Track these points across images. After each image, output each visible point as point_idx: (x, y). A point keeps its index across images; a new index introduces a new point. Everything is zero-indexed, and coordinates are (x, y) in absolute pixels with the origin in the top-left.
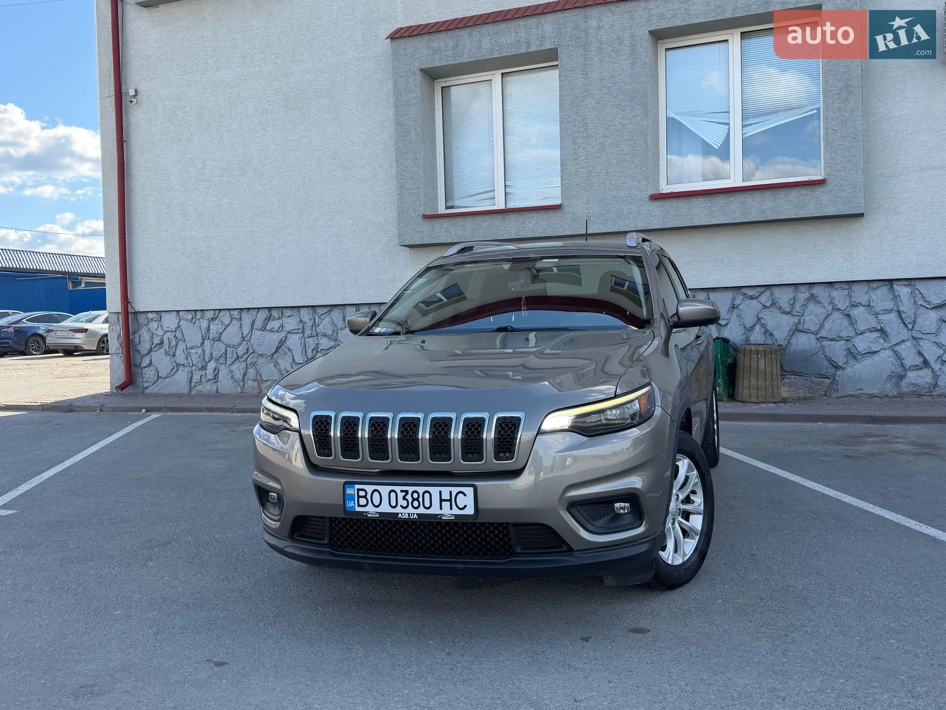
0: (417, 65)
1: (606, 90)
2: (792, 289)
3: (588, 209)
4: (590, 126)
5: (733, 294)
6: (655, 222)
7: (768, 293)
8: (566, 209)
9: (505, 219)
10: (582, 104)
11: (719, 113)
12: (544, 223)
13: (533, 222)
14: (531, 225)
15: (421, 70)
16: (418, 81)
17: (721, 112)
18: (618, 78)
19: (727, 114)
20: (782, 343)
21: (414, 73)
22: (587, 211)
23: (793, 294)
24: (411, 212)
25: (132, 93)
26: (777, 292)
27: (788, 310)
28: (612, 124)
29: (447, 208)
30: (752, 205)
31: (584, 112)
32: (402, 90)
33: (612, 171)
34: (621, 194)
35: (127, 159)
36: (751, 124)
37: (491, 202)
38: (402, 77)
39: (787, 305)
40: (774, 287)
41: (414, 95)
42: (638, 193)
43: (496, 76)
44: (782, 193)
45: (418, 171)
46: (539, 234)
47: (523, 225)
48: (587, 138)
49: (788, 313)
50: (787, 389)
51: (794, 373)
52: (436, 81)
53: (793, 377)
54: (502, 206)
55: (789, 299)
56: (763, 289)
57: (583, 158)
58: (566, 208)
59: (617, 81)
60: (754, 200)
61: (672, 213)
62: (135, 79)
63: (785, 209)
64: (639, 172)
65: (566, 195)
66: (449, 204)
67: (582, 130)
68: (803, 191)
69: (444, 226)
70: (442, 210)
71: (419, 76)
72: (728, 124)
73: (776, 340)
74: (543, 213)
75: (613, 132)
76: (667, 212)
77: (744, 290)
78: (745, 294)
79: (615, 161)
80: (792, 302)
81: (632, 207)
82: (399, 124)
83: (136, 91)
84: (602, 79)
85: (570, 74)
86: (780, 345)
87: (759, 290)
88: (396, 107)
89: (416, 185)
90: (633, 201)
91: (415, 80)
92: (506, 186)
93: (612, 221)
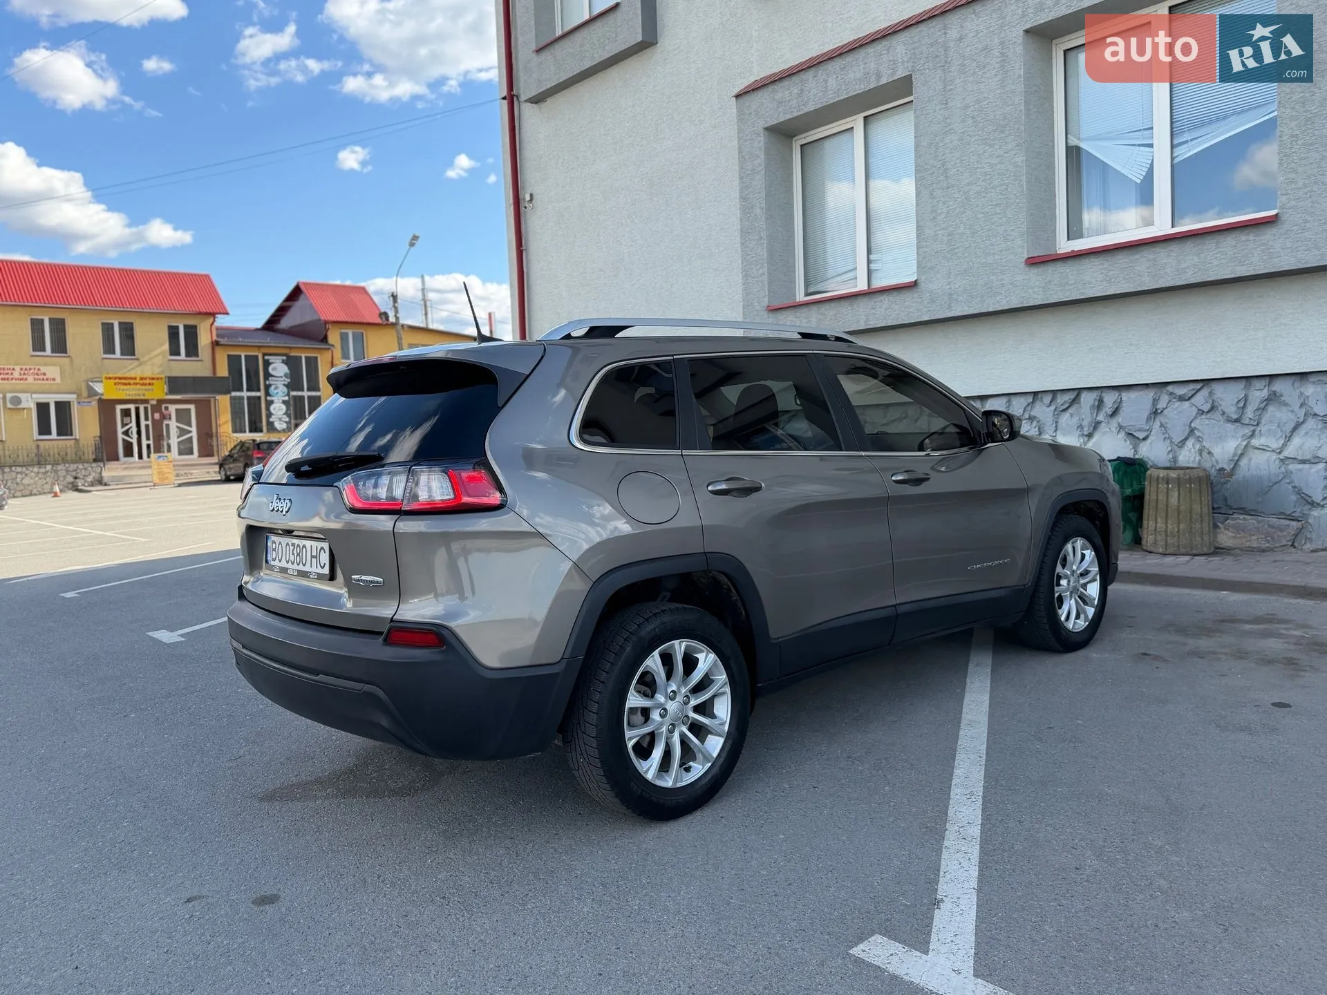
0: (762, 124)
1: (970, 121)
2: (1241, 385)
3: (949, 283)
4: (951, 172)
5: (1155, 394)
6: (1035, 296)
7: (1205, 392)
8: (922, 286)
10: (940, 145)
11: (1140, 130)
12: (897, 307)
15: (766, 129)
16: (762, 143)
17: (1145, 129)
18: (984, 103)
19: (1150, 131)
20: (1226, 467)
21: (758, 135)
22: (948, 287)
23: (1244, 393)
24: (756, 304)
25: (528, 198)
26: (1219, 389)
27: (1235, 416)
28: (979, 166)
29: (807, 294)
30: (1166, 263)
31: (944, 155)
32: (747, 157)
33: (979, 229)
34: (990, 259)
35: (527, 268)
36: (1186, 142)
37: (851, 283)
38: (746, 140)
39: (1234, 409)
40: (1214, 382)
41: (759, 161)
42: (1011, 257)
43: (857, 122)
44: (1210, 243)
45: (763, 253)
46: (891, 321)
48: (948, 188)
49: (1237, 421)
50: (1234, 535)
51: (1244, 511)
52: (794, 139)
53: (1242, 517)
54: (862, 286)
55: (1236, 400)
56: (1198, 386)
57: (942, 216)
58: (923, 284)
59: (983, 106)
60: (1169, 256)
61: (1055, 282)
62: (532, 182)
63: (1216, 266)
64: (1012, 228)
65: (924, 267)
66: (811, 290)
67: (941, 178)
68: (1243, 236)
69: (788, 319)
70: (801, 297)
71: (763, 139)
72: (1151, 146)
73: (1217, 461)
74: (898, 293)
75: (979, 176)
76: (1050, 282)
77: (1170, 388)
78: (1171, 394)
79: (982, 215)
80: (1241, 405)
81: (1004, 277)
82: (744, 199)
83: (531, 195)
84: (966, 107)
85: (926, 106)
86: (1222, 469)
87: (1192, 386)
88: (741, 178)
89: (761, 272)
90: (1006, 268)
91: (760, 142)
92: (869, 262)
93: (979, 298)
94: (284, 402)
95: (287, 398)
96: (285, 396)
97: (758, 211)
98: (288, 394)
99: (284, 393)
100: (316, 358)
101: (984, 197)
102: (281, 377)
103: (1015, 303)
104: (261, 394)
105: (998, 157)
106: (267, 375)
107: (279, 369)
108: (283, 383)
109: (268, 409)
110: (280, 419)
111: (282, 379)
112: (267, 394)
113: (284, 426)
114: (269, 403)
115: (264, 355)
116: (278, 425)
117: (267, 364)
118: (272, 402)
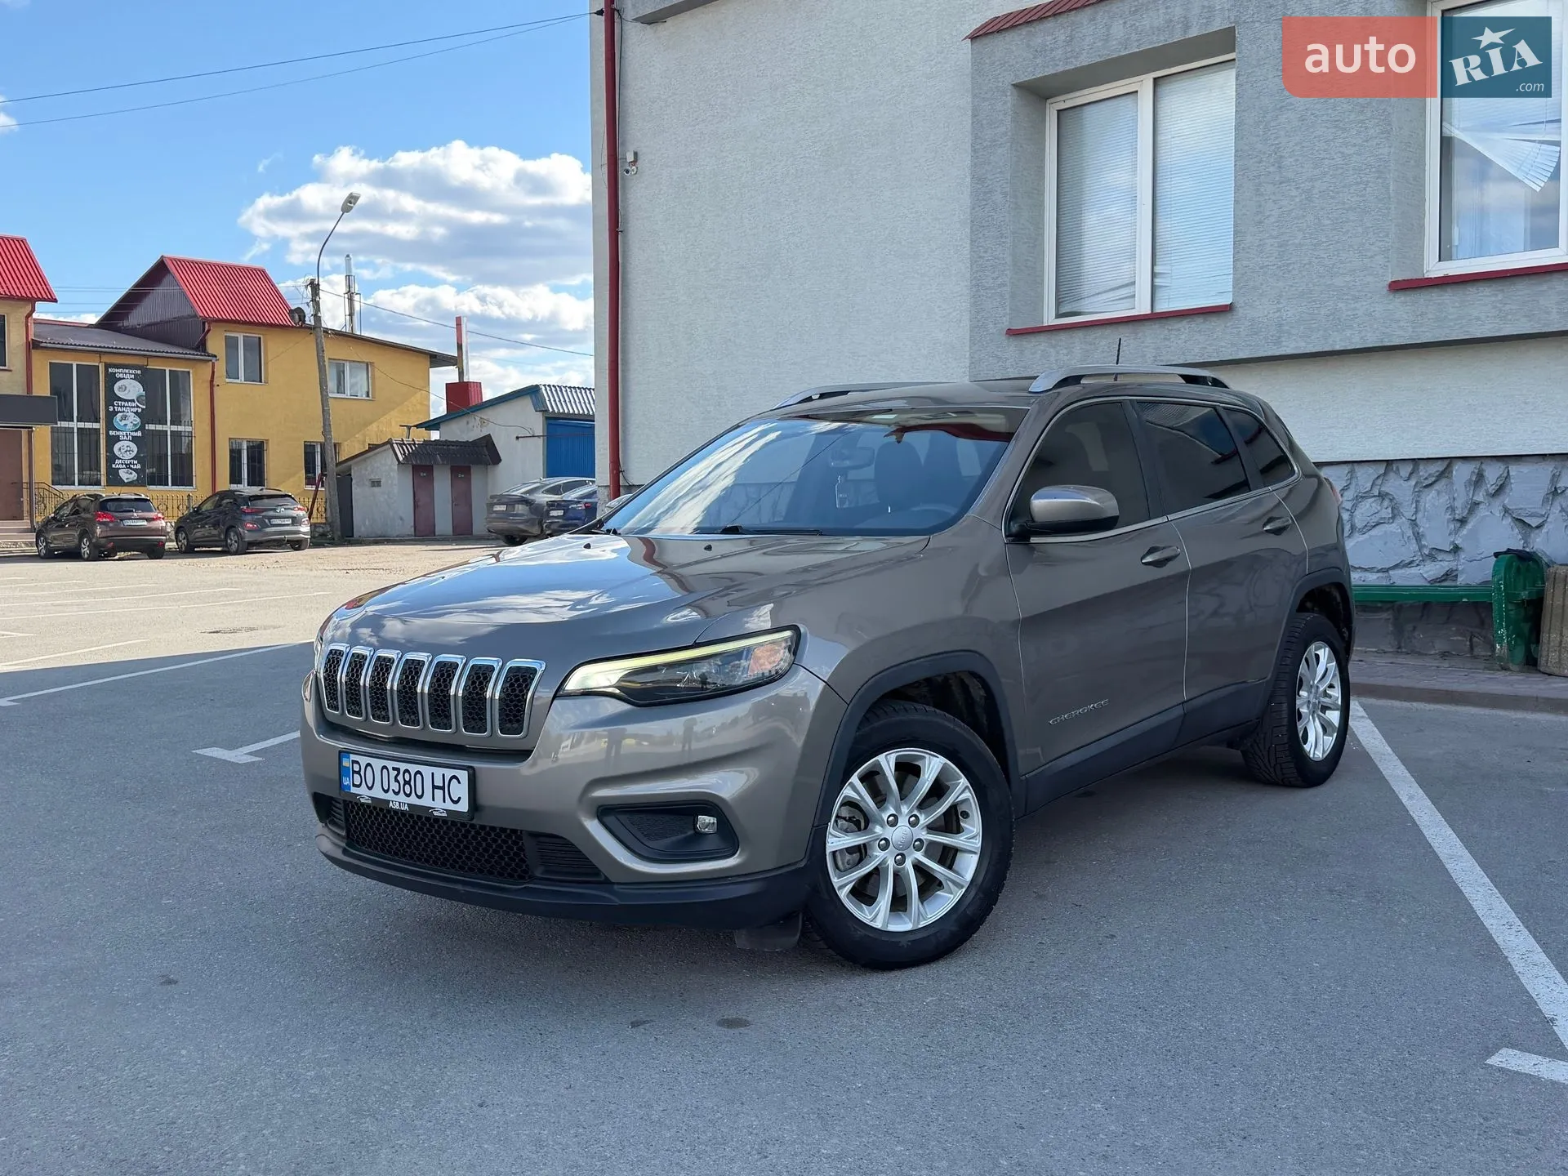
0: (1010, 79)
3: (1279, 310)
4: (1287, 162)
6: (1401, 333)
8: (1240, 312)
9: (1137, 334)
10: (1272, 124)
11: (1541, 122)
12: (1201, 339)
13: (1183, 337)
14: (1179, 342)
15: (1016, 86)
16: (1009, 105)
21: (1004, 93)
22: (1277, 315)
24: (991, 326)
25: (630, 157)
28: (1328, 156)
29: (1058, 316)
31: (1277, 138)
32: (984, 122)
33: (1324, 240)
34: (1339, 281)
35: (623, 257)
37: (1126, 304)
38: (984, 100)
41: (1003, 129)
42: (1370, 279)
43: (1144, 84)
45: (1005, 256)
46: (1192, 357)
47: (1167, 343)
48: (1281, 183)
52: (1049, 101)
54: (1144, 308)
57: (1272, 219)
58: (1241, 310)
61: (1430, 316)
62: (637, 135)
64: (1371, 241)
65: (1244, 287)
66: (1063, 310)
67: (1271, 169)
69: (1039, 347)
70: (1050, 319)
71: (1010, 99)
74: (1200, 320)
75: (1326, 170)
76: (1422, 314)
79: (1329, 222)
81: (1358, 305)
82: (978, 179)
83: (636, 154)
85: (1254, 72)
88: (975, 151)
89: (999, 281)
90: (1361, 294)
91: (1005, 103)
92: (1154, 275)
93: (1321, 332)
94: (134, 440)
95: (139, 434)
96: (136, 431)
97: (998, 197)
98: (142, 428)
99: (135, 425)
100: (189, 372)
101: (1333, 198)
102: (133, 401)
103: (1371, 341)
104: (101, 426)
105: (1355, 145)
106: (112, 397)
107: (130, 388)
108: (135, 410)
109: (109, 448)
110: (128, 466)
111: (134, 405)
112: (110, 425)
113: (134, 476)
114: (112, 441)
115: (107, 366)
116: (124, 475)
117: (112, 380)
118: (117, 439)
